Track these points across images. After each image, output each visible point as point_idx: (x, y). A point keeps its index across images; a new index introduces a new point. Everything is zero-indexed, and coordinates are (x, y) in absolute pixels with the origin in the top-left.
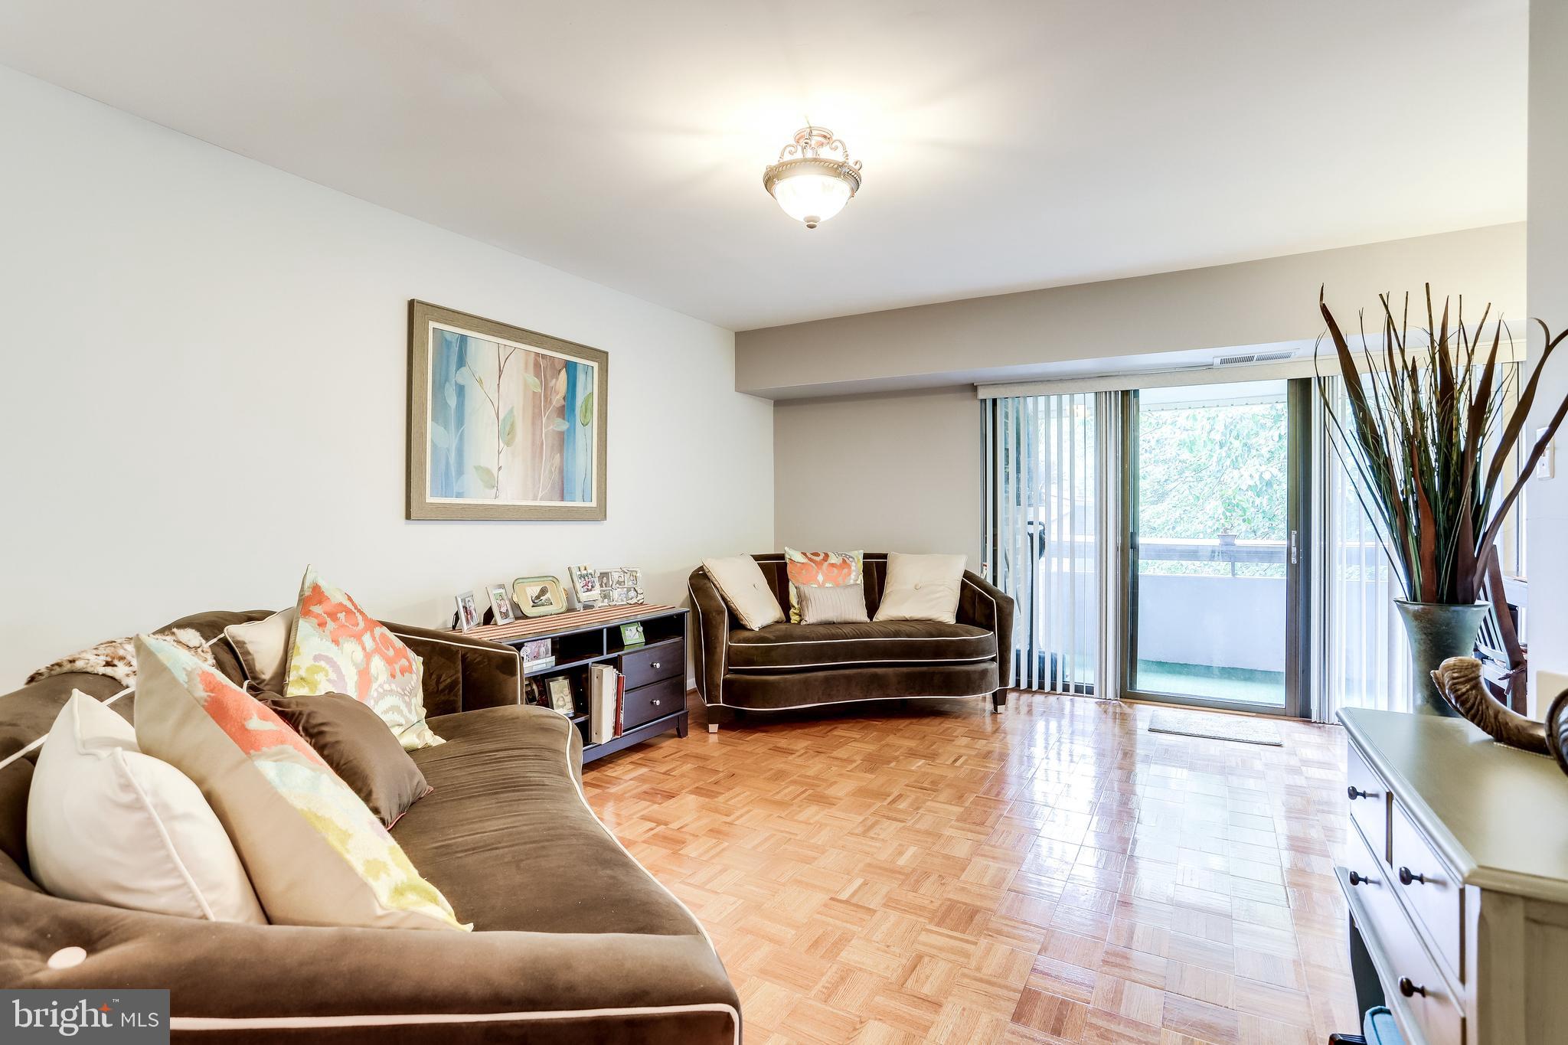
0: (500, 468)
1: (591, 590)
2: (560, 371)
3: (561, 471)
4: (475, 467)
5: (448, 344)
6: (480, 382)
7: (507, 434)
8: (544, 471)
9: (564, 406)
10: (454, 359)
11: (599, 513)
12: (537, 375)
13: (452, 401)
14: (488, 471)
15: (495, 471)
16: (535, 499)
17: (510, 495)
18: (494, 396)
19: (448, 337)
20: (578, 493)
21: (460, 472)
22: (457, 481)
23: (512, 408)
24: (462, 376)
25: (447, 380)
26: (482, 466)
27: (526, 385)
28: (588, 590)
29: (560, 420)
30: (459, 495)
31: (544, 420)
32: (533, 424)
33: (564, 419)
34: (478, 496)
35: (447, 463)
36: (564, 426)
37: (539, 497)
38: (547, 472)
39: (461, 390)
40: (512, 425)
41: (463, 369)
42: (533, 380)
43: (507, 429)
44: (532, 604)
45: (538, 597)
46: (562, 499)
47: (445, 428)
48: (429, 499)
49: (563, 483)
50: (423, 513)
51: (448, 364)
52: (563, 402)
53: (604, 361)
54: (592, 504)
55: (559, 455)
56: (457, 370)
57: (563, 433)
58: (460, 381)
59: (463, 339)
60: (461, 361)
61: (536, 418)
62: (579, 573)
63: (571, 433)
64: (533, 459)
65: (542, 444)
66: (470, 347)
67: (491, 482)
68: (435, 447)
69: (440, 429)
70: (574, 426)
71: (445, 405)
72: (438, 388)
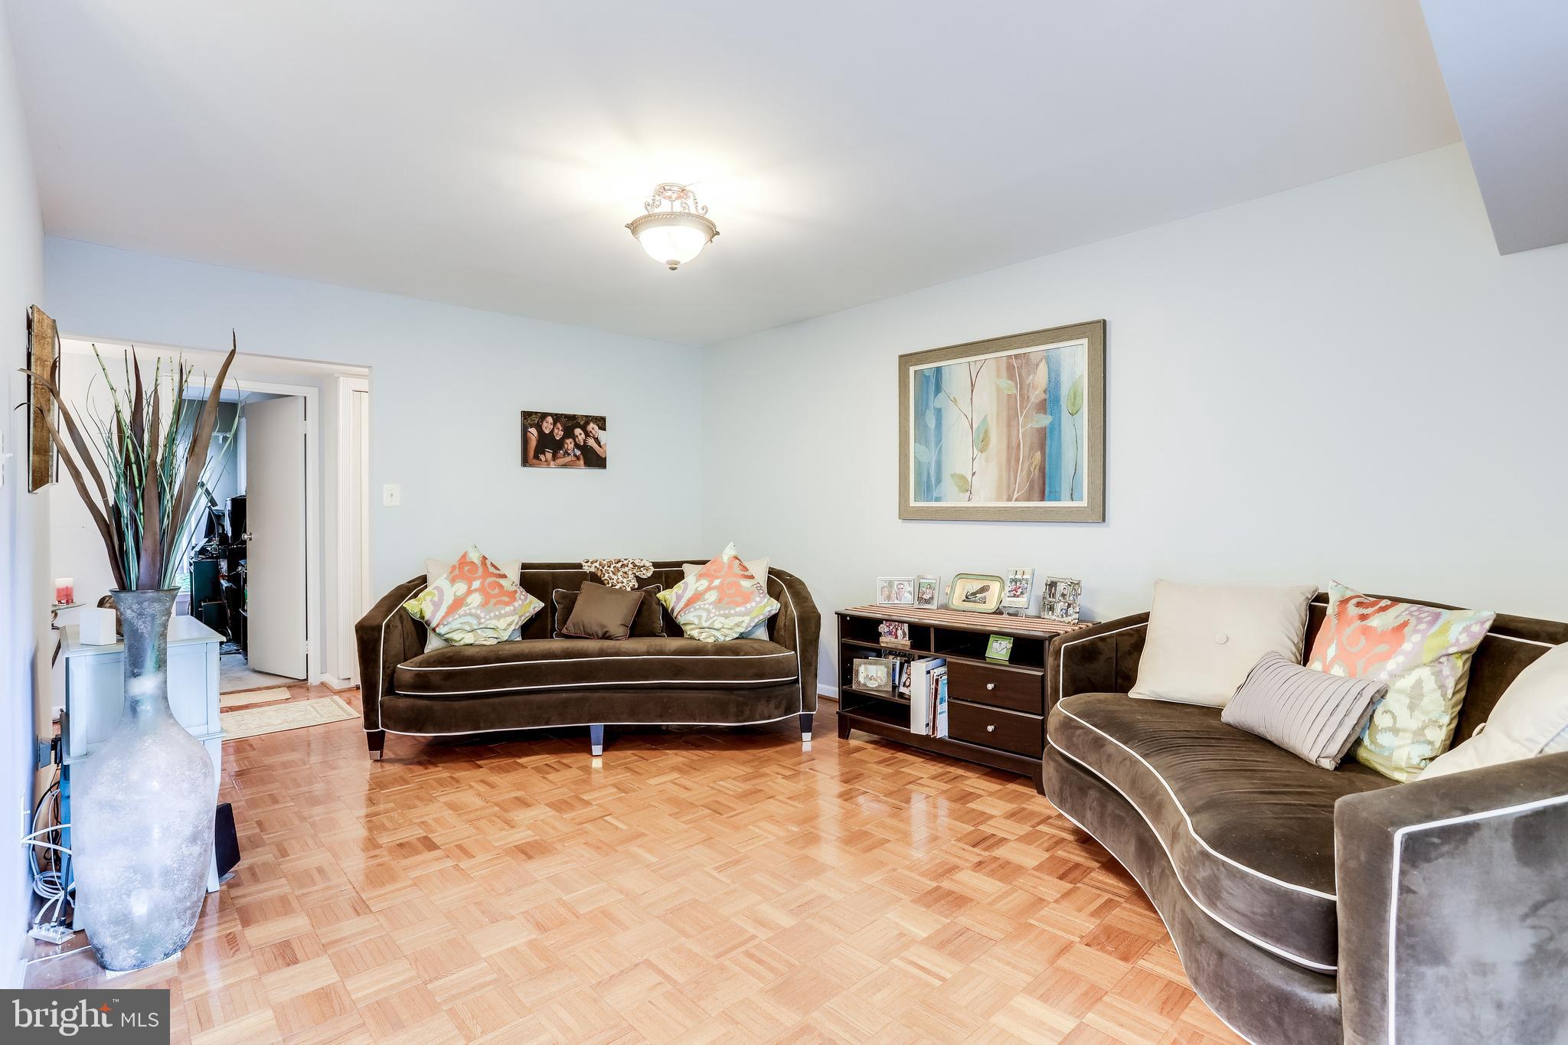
0: (974, 474)
1: (1018, 596)
2: (1038, 364)
3: (1042, 470)
4: (953, 476)
5: (928, 378)
6: (955, 401)
7: (982, 442)
8: (1022, 470)
9: (1045, 400)
10: (932, 388)
11: (1100, 513)
12: (1011, 377)
13: (931, 423)
14: (963, 478)
15: (969, 477)
16: (1009, 499)
17: (984, 496)
18: (967, 410)
19: (927, 374)
20: (1065, 491)
21: (939, 481)
22: (936, 487)
23: (986, 416)
24: (940, 401)
25: (927, 407)
26: (958, 473)
27: (999, 389)
28: (1015, 596)
29: (1041, 416)
30: (938, 499)
31: (1021, 420)
32: (1009, 426)
33: (1045, 414)
34: (953, 499)
35: (929, 474)
36: (1045, 421)
37: (1014, 499)
38: (1024, 472)
39: (939, 412)
40: (986, 432)
41: (940, 395)
42: (1005, 383)
43: (981, 437)
44: (964, 598)
45: (974, 594)
46: (1042, 499)
47: (927, 447)
48: (913, 503)
49: (1044, 484)
50: (907, 514)
51: (927, 393)
52: (1043, 396)
53: (1097, 332)
54: (1084, 503)
55: (1039, 454)
56: (934, 398)
57: (1045, 428)
58: (938, 406)
59: (939, 370)
60: (938, 389)
61: (1011, 419)
62: (1013, 577)
63: (1055, 428)
64: (1009, 461)
65: (1019, 445)
66: (945, 373)
67: (966, 487)
68: (918, 463)
69: (923, 448)
70: (1060, 418)
71: (926, 426)
72: (920, 415)
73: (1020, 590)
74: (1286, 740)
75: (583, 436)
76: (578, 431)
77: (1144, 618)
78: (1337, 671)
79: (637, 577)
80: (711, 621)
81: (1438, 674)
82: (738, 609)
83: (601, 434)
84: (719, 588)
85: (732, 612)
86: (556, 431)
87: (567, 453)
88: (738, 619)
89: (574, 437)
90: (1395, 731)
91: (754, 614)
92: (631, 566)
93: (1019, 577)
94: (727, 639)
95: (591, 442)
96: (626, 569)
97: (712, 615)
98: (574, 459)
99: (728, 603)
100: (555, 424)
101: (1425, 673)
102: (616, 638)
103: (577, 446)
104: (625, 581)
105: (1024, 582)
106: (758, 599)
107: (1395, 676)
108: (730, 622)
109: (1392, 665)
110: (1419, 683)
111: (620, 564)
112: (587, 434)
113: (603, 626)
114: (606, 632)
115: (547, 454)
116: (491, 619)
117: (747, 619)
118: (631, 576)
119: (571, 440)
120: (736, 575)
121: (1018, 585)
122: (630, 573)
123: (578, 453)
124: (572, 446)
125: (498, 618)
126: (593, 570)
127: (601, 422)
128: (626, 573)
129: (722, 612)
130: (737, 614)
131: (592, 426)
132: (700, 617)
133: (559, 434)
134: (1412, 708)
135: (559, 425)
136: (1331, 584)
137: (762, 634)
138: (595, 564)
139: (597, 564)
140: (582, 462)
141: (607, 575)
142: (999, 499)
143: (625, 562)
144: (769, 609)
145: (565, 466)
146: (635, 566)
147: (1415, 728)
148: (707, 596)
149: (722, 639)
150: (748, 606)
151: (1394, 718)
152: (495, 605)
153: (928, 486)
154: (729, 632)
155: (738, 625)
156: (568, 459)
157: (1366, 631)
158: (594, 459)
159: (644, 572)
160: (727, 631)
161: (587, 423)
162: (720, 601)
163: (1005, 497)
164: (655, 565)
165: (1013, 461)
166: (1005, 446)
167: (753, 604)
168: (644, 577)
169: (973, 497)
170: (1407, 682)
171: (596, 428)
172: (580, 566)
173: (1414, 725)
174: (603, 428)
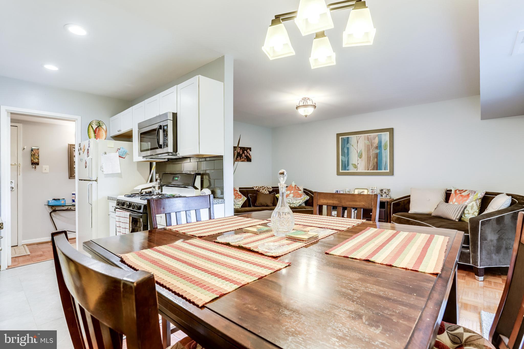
0: (358, 164)
2: (376, 137)
3: (377, 163)
4: (352, 164)
6: (353, 146)
7: (360, 156)
8: (371, 163)
9: (377, 146)
10: (346, 142)
11: (392, 173)
12: (368, 140)
13: (346, 151)
14: (355, 165)
16: (368, 170)
17: (361, 169)
18: (356, 148)
19: (345, 139)
20: (383, 168)
21: (348, 165)
22: (347, 167)
23: (361, 150)
24: (348, 145)
25: (345, 147)
26: (354, 163)
27: (365, 143)
28: (372, 193)
29: (377, 150)
30: (348, 170)
31: (371, 151)
32: (368, 152)
34: (352, 170)
35: (345, 164)
36: (378, 151)
39: (348, 149)
40: (362, 154)
41: (348, 144)
42: (367, 142)
43: (360, 155)
46: (377, 170)
47: (345, 157)
48: (341, 171)
49: (377, 166)
50: (339, 174)
51: (345, 144)
52: (377, 145)
53: (391, 131)
54: (388, 171)
55: (376, 159)
56: (347, 144)
57: (378, 153)
58: (348, 146)
59: (348, 138)
60: (348, 142)
61: (368, 151)
62: (371, 189)
63: (381, 153)
64: (368, 161)
65: (371, 157)
66: (350, 139)
67: (355, 167)
68: (342, 161)
69: (343, 157)
70: (381, 151)
71: (344, 152)
72: (343, 149)
73: (374, 192)
74: (448, 217)
75: (246, 153)
76: (245, 152)
77: (409, 196)
78: (456, 203)
79: (268, 191)
80: (293, 201)
81: (476, 203)
82: (299, 198)
83: (250, 152)
84: (293, 193)
85: (298, 199)
86: (241, 152)
87: (243, 158)
88: (300, 201)
89: (244, 153)
90: (469, 214)
91: (303, 200)
92: (266, 188)
93: (373, 188)
94: (297, 206)
95: (248, 155)
96: (265, 189)
97: (293, 200)
98: (244, 159)
99: (296, 197)
100: (240, 150)
101: (474, 203)
102: (270, 206)
103: (245, 156)
104: (266, 192)
105: (374, 190)
106: (304, 196)
107: (468, 203)
108: (298, 201)
109: (467, 201)
110: (473, 204)
111: (263, 188)
112: (247, 152)
113: (266, 203)
114: (267, 205)
115: (239, 158)
116: (237, 202)
117: (301, 201)
118: (267, 191)
119: (244, 154)
120: (297, 190)
121: (373, 190)
122: (267, 190)
123: (245, 158)
124: (244, 156)
125: (239, 201)
126: (257, 189)
127: (250, 149)
128: (265, 190)
129: (295, 199)
130: (299, 200)
131: (248, 150)
132: (289, 201)
133: (241, 153)
134: (472, 209)
135: (241, 150)
136: (452, 187)
137: (304, 205)
138: (257, 188)
139: (258, 188)
140: (246, 160)
141: (261, 190)
142: (365, 170)
143: (265, 187)
144: (307, 198)
145: (242, 161)
146: (268, 188)
147: (472, 213)
148: (290, 195)
149: (296, 206)
150: (302, 197)
151: (468, 211)
152: (238, 198)
153: (345, 166)
154: (298, 204)
155: (299, 202)
156: (243, 159)
157: (462, 196)
158: (249, 160)
159: (270, 189)
160: (297, 204)
161: (247, 150)
162: (293, 197)
163: (367, 169)
164: (272, 188)
165: (369, 161)
166: (367, 157)
167: (303, 197)
168: (270, 191)
169: (358, 169)
170: (471, 204)
171: (249, 151)
172: (253, 188)
173: (472, 212)
174: (251, 151)
